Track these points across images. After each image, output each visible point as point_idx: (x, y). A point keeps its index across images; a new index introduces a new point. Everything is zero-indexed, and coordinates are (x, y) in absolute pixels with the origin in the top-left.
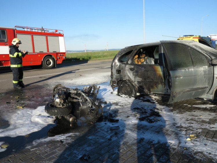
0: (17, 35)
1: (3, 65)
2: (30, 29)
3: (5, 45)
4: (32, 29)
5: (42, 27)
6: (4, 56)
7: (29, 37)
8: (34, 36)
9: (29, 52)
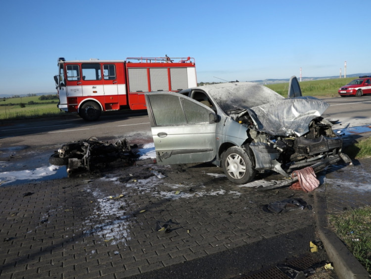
0: (129, 69)
1: (111, 109)
2: (147, 60)
3: (114, 84)
4: (150, 60)
5: (166, 56)
6: (111, 98)
7: (144, 71)
8: (150, 69)
9: (143, 91)
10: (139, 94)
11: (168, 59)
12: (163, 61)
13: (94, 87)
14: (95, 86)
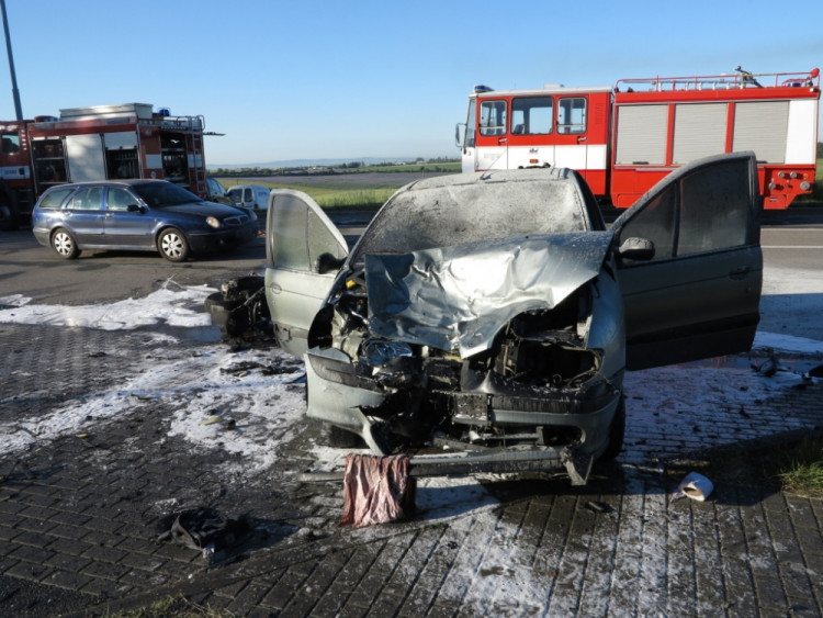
0: (621, 109)
3: (578, 143)
7: (661, 111)
8: (678, 107)
9: (651, 163)
10: (638, 169)
11: (748, 78)
12: (720, 86)
13: (532, 151)
14: (535, 148)
